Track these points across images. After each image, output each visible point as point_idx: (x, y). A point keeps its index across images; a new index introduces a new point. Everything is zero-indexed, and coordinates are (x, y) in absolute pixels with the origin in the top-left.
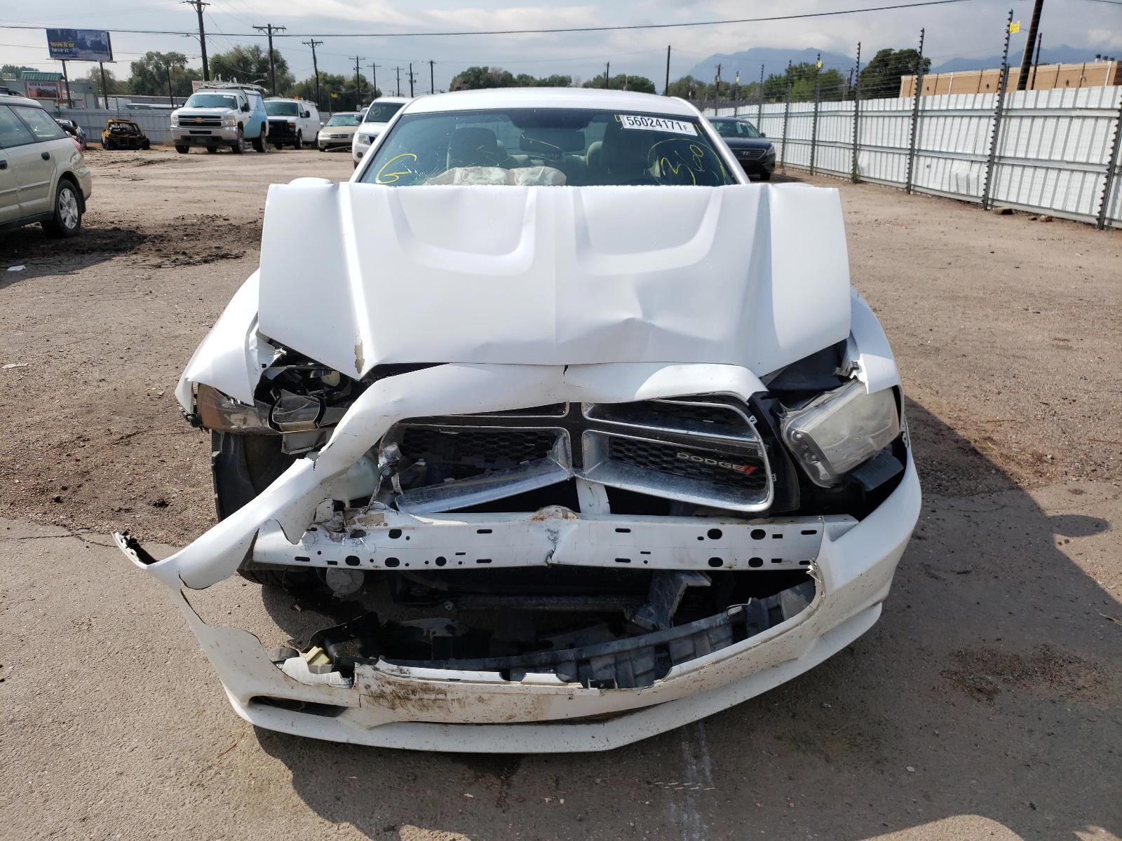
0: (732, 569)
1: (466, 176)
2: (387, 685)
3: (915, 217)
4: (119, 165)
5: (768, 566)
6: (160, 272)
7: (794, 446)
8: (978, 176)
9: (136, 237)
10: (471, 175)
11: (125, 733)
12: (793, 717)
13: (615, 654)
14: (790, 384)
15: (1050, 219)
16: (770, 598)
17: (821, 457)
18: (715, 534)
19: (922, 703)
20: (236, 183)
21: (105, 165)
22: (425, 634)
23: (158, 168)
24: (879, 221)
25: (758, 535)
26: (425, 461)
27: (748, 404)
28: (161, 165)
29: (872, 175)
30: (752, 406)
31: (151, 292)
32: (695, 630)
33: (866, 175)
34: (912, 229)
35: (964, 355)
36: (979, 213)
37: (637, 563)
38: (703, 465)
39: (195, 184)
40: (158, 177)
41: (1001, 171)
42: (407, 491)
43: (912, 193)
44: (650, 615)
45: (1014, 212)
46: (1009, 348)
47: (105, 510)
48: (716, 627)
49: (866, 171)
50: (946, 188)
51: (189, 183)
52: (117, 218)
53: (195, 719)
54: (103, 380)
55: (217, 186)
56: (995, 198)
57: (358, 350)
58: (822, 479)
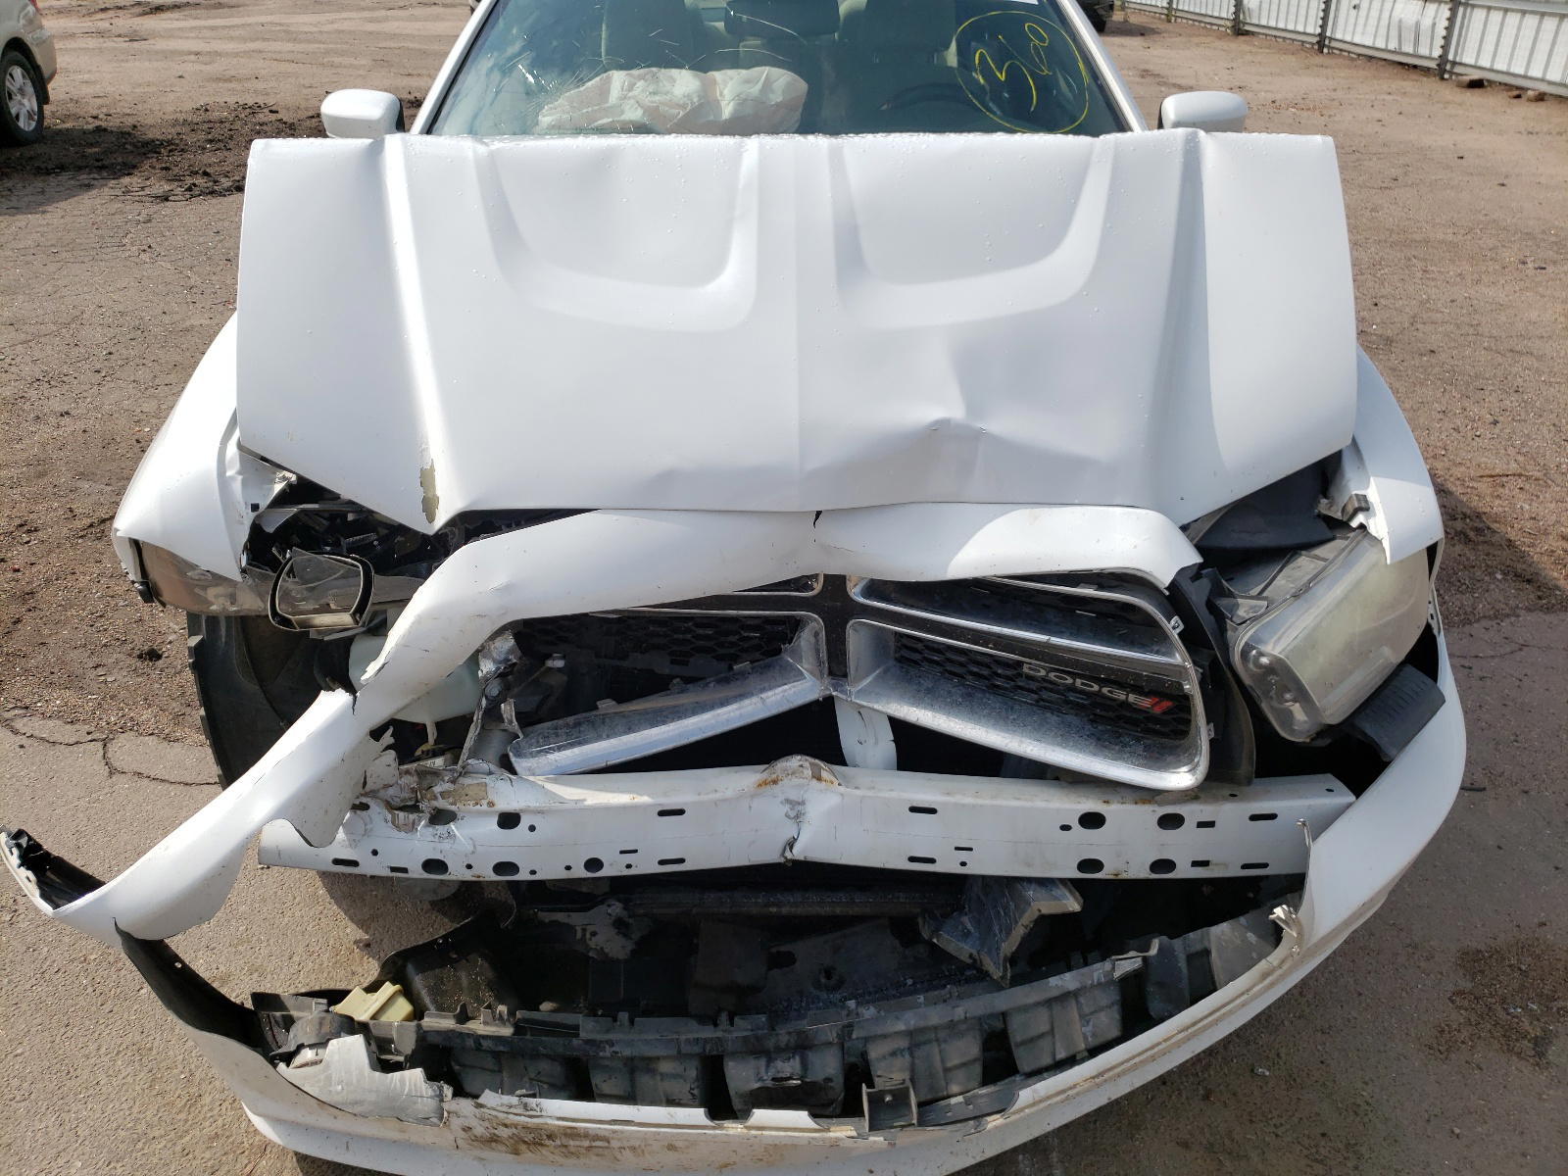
0: (1120, 877)
1: (631, 87)
2: (502, 1128)
3: (1333, 95)
4: (111, 13)
5: (1184, 871)
6: (167, 209)
7: (1253, 676)
8: (1434, 24)
9: (130, 143)
10: (640, 84)
11: (61, 1148)
12: (1206, 1097)
13: (910, 1034)
14: (1239, 538)
15: (1541, 97)
16: (1191, 935)
17: (1302, 695)
18: (1092, 821)
19: (1426, 1065)
20: (289, 46)
21: (90, 14)
22: (579, 935)
23: (171, 19)
24: (1277, 104)
25: (1171, 822)
26: (564, 658)
27: (1167, 593)
28: (175, 15)
29: (1264, 22)
30: (1174, 598)
31: (150, 247)
32: (1055, 993)
33: (1255, 21)
34: (1330, 116)
35: (1432, 351)
36: (1431, 85)
37: (947, 864)
38: (1072, 689)
39: (230, 46)
40: (170, 34)
41: (1471, 16)
42: (530, 729)
43: (1325, 50)
44: (966, 935)
45: (1486, 83)
46: (1504, 335)
47: (56, 670)
48: (1092, 986)
49: (1255, 14)
50: (1381, 44)
51: (217, 46)
52: (104, 110)
53: (183, 1116)
54: (67, 413)
55: (260, 52)
56: (1458, 60)
57: (426, 478)
58: (1296, 728)
